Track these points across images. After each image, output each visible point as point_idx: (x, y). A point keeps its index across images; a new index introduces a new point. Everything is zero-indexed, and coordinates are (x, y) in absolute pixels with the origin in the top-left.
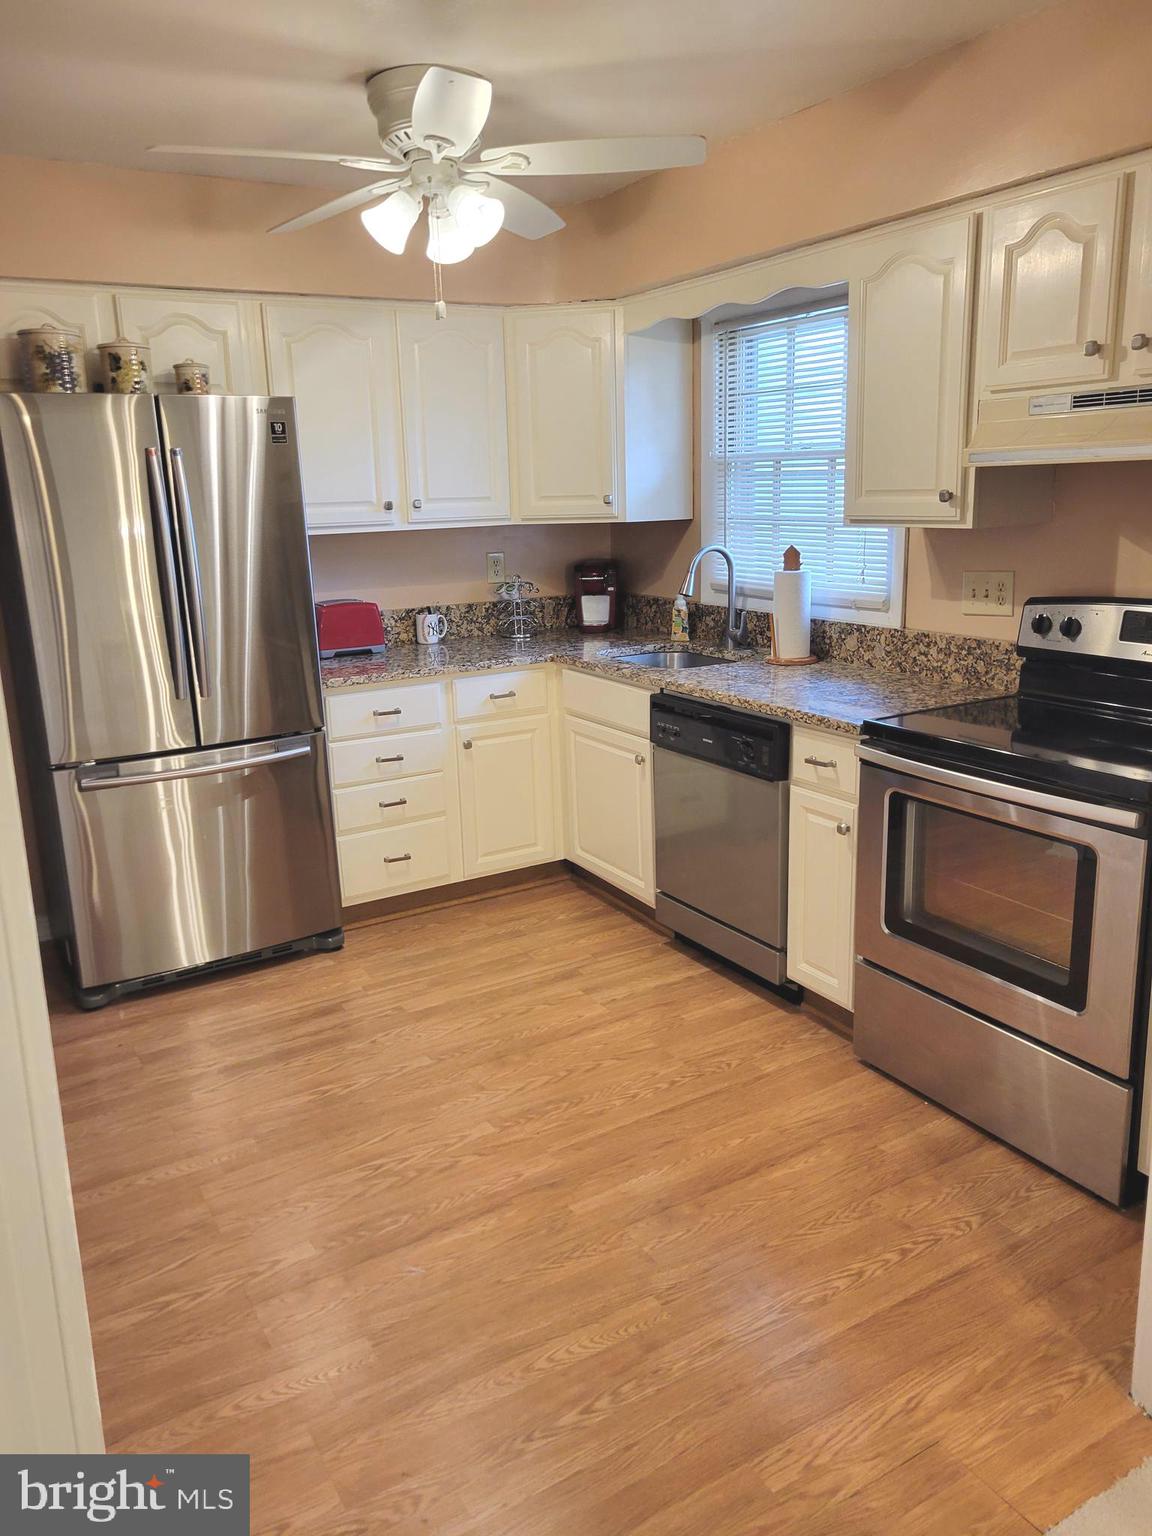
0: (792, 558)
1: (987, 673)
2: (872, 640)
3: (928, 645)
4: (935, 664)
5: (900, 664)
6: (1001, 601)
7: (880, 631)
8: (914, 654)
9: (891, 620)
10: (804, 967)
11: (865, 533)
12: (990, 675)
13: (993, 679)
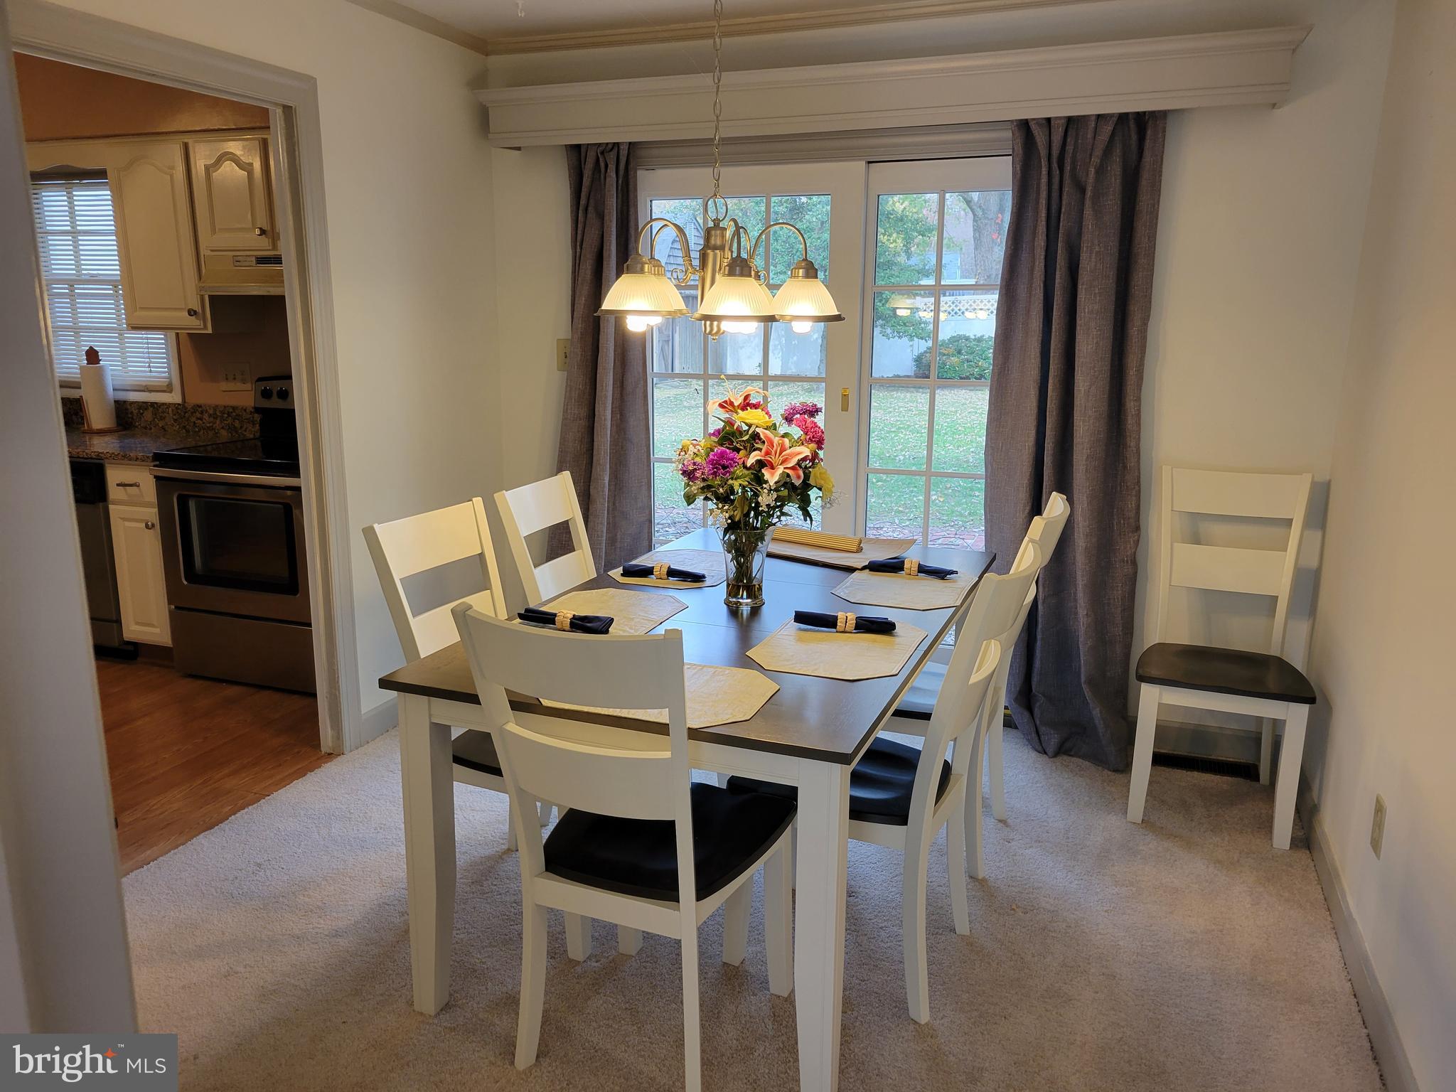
0: (92, 356)
1: (241, 427)
2: (163, 412)
3: (202, 413)
4: (208, 425)
5: (185, 427)
6: (244, 382)
7: (168, 405)
8: (193, 419)
9: (174, 398)
10: (134, 627)
11: (147, 339)
12: (244, 429)
13: (245, 431)
